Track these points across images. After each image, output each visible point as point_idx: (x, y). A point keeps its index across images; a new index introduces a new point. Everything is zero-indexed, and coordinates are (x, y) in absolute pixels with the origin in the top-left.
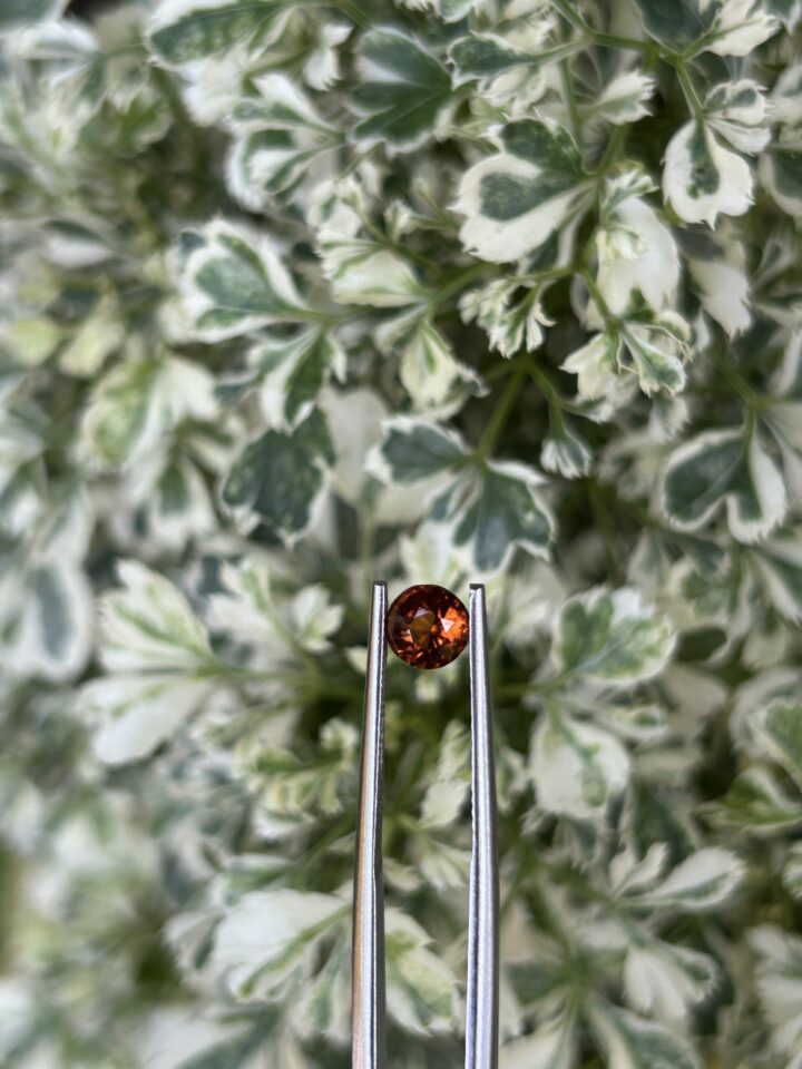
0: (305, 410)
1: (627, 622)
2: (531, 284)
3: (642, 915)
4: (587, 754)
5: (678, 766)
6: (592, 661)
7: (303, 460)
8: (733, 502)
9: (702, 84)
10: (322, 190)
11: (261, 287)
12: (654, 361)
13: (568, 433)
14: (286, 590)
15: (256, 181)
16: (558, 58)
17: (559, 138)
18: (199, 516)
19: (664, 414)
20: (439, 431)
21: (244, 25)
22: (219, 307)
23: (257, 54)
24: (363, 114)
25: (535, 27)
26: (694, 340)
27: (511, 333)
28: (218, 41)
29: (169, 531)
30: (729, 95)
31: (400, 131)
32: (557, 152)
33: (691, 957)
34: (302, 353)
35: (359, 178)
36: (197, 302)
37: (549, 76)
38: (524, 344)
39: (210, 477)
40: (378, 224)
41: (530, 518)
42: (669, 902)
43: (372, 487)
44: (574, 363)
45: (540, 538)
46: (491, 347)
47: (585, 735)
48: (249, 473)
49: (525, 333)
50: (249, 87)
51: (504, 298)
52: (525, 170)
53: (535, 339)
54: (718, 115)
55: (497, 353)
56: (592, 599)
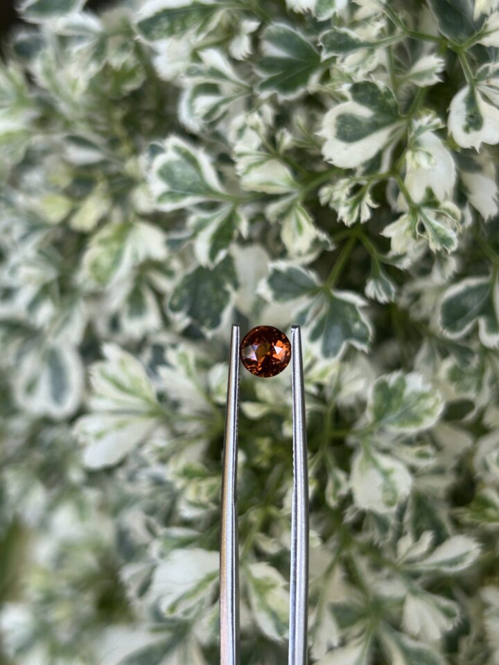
0: (222, 255)
1: (414, 393)
2: (364, 182)
3: (415, 576)
4: (386, 474)
5: (441, 485)
6: (391, 416)
7: (219, 286)
8: (482, 322)
9: (473, 64)
10: (238, 120)
11: (198, 179)
12: (438, 232)
13: (382, 275)
14: (204, 366)
15: (197, 114)
16: (386, 45)
17: (386, 93)
18: (152, 319)
19: (442, 266)
20: (303, 270)
21: (194, 19)
22: (172, 190)
23: (202, 36)
24: (263, 75)
25: (373, 25)
26: (463, 220)
27: (351, 211)
28: (178, 28)
29: (133, 328)
30: (491, 71)
31: (287, 86)
32: (384, 102)
33: (445, 603)
34: (222, 219)
35: (260, 114)
36: (158, 186)
37: (380, 56)
38: (359, 218)
39: (159, 296)
40: (271, 143)
41: (357, 326)
42: (433, 568)
43: (260, 303)
44: (390, 231)
45: (363, 339)
46: (338, 220)
47: (385, 462)
48: (185, 293)
49: (360, 211)
50: (195, 56)
51: (347, 191)
52: (364, 112)
53: (366, 215)
54: (484, 82)
55: (342, 223)
56: (393, 378)
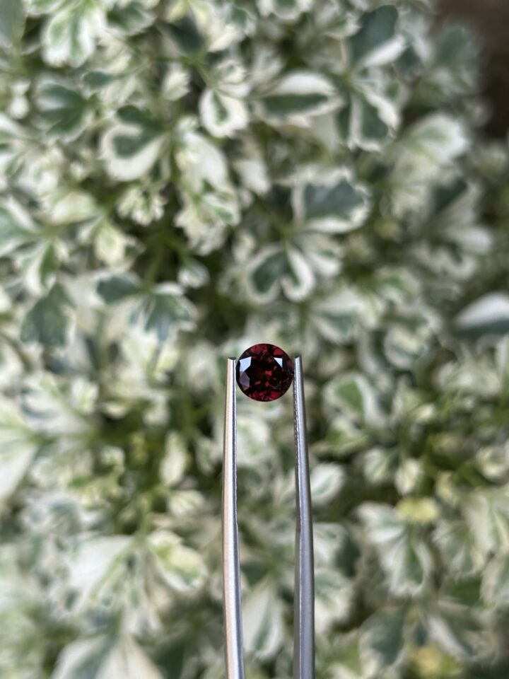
0: (51, 281)
10: (33, 167)
16: (137, 73)
17: (146, 112)
25: (120, 60)
27: (146, 213)
32: (147, 119)
37: (133, 83)
38: (154, 217)
44: (182, 220)
52: (133, 130)
53: (159, 213)
54: (221, 82)
55: (140, 225)
